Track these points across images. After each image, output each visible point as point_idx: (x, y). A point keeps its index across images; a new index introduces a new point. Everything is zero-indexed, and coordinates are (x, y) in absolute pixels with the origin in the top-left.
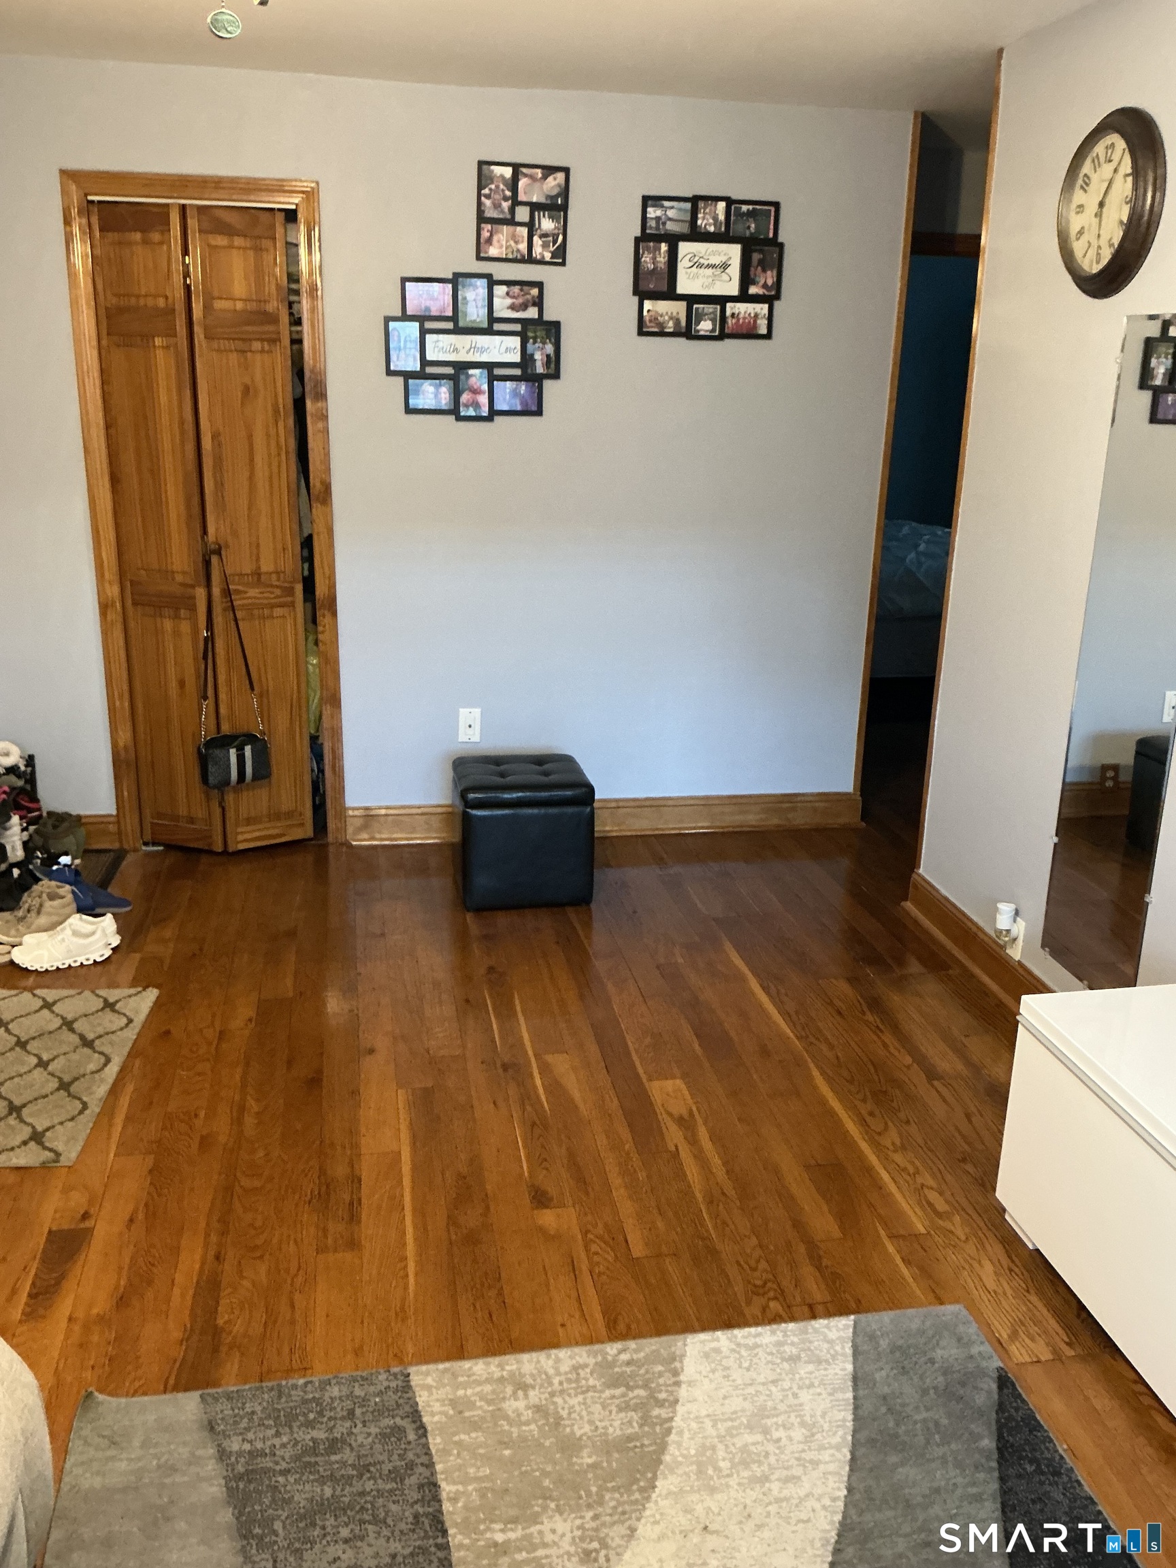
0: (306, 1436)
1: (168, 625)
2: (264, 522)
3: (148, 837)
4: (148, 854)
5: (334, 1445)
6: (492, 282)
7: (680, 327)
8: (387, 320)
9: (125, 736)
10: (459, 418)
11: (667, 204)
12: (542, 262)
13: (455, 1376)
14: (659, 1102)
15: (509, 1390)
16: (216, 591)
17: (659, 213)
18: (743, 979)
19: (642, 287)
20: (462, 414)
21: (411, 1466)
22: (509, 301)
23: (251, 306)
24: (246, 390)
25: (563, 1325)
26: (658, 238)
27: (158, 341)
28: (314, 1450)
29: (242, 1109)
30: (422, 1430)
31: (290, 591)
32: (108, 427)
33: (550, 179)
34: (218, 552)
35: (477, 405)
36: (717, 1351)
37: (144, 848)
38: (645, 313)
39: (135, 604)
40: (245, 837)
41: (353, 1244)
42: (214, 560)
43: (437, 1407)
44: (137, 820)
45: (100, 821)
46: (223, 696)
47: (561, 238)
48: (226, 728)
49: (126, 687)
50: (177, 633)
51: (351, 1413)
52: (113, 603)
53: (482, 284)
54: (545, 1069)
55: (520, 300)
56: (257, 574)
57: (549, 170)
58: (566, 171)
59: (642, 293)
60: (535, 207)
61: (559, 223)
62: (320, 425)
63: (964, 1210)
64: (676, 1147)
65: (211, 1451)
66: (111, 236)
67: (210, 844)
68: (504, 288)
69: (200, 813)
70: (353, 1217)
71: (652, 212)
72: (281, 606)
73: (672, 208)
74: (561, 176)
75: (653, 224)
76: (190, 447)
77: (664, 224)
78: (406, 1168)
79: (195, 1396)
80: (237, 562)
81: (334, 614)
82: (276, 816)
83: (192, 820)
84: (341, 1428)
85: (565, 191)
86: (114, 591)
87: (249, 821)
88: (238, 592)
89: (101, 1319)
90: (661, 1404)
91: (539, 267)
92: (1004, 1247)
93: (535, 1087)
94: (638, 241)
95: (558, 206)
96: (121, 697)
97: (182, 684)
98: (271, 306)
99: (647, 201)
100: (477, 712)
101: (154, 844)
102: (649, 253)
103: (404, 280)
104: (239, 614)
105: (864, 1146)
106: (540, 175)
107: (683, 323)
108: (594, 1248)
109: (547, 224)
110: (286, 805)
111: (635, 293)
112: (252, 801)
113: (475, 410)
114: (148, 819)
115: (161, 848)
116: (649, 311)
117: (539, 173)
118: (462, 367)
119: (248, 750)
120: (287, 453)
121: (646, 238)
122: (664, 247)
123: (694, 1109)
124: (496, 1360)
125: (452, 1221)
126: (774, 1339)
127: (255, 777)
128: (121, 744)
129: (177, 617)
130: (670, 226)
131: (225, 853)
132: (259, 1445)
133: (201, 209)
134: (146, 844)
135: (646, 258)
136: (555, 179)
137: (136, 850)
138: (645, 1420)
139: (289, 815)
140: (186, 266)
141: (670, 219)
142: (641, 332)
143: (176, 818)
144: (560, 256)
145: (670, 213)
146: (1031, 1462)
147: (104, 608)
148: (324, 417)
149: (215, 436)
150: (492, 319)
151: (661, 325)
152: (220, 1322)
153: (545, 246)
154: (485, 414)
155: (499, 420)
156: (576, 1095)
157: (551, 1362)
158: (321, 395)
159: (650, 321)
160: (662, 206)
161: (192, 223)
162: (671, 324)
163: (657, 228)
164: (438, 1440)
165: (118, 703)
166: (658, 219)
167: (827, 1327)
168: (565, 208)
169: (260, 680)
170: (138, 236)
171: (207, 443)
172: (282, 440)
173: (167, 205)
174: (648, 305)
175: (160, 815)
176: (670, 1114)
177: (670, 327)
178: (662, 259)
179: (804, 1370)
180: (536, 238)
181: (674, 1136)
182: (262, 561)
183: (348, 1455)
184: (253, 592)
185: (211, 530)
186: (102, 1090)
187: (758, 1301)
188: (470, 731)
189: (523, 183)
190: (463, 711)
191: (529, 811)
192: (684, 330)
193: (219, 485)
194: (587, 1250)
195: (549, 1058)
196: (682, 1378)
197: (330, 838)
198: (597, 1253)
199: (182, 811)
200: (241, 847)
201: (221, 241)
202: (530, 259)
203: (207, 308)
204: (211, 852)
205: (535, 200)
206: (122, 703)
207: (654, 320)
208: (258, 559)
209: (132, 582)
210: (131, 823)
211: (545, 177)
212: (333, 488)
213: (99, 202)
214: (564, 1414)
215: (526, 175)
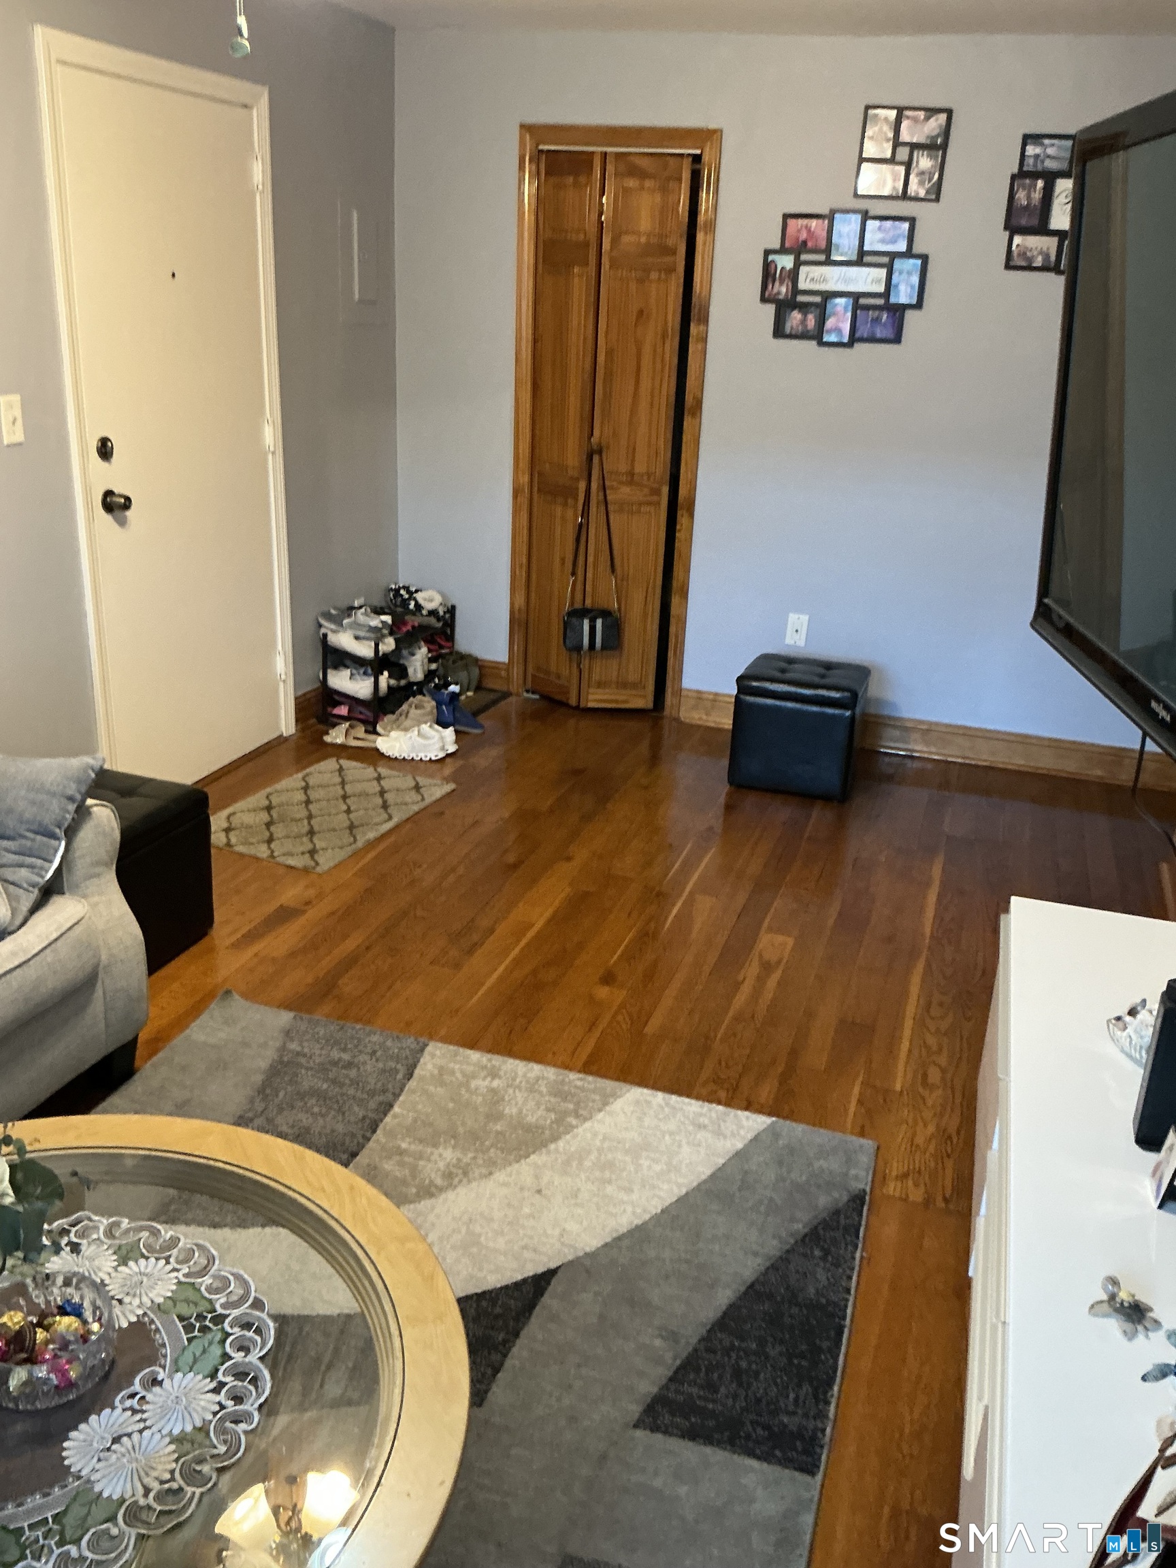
0: (335, 1054)
1: (559, 510)
2: (643, 429)
3: (529, 685)
4: (527, 700)
5: (349, 1065)
6: (866, 216)
7: (1050, 262)
8: (767, 253)
9: (520, 601)
10: (821, 343)
11: (1047, 141)
12: (916, 199)
13: (456, 1055)
14: (761, 946)
15: (483, 1074)
16: (594, 486)
17: (1038, 150)
18: (928, 885)
19: (1014, 222)
20: (825, 340)
21: (384, 1091)
22: (880, 235)
23: (654, 240)
24: (641, 312)
25: (554, 1053)
26: (1035, 175)
27: (576, 270)
28: (335, 1063)
29: (453, 870)
30: (410, 1075)
31: (657, 492)
32: (535, 341)
33: (932, 120)
34: (600, 452)
35: (839, 331)
36: (648, 1103)
37: (525, 694)
38: (1014, 247)
39: (539, 490)
40: (595, 698)
41: (457, 966)
42: (596, 459)
43: (430, 1066)
44: (521, 673)
45: (496, 666)
46: (590, 575)
47: (936, 176)
48: (588, 603)
49: (524, 561)
50: (563, 518)
51: (374, 1052)
52: (523, 490)
53: (856, 219)
54: (690, 901)
55: (891, 234)
56: (631, 474)
57: (931, 112)
58: (950, 112)
59: (1013, 227)
60: (914, 147)
61: (937, 161)
62: (700, 346)
63: (953, 1089)
64: (744, 979)
65: (278, 1044)
66: (552, 180)
67: (568, 699)
68: (877, 223)
69: (565, 672)
70: (471, 951)
71: (1031, 150)
72: (649, 503)
73: (1053, 145)
74: (943, 117)
75: (1031, 161)
76: (589, 360)
77: (1043, 162)
78: (530, 934)
79: (292, 1014)
80: (615, 462)
81: (691, 515)
82: (623, 685)
83: (559, 677)
84: (362, 1058)
85: (947, 131)
86: (525, 479)
87: (600, 685)
88: (612, 488)
89: (274, 960)
90: (577, 1116)
91: (912, 204)
92: (961, 1122)
93: (670, 912)
94: (1013, 177)
95: (938, 146)
96: (521, 566)
97: (563, 560)
98: (670, 242)
99: (1027, 139)
100: (805, 618)
101: (533, 693)
102: (1024, 189)
103: (786, 217)
104: (611, 508)
105: (908, 1024)
106: (922, 117)
107: (1053, 258)
108: (620, 1018)
109: (924, 162)
110: (632, 677)
111: (1006, 228)
112: (605, 668)
113: (837, 336)
114: (530, 670)
115: (537, 697)
116: (1018, 245)
117: (922, 114)
118: (829, 296)
119: (599, 623)
120: (670, 368)
121: (1023, 175)
122: (1040, 184)
123: (785, 961)
124: (489, 1056)
125: (534, 972)
126: (699, 1110)
127: (604, 647)
128: (517, 606)
129: (565, 504)
130: (1051, 165)
131: (577, 708)
132: (306, 1050)
133: (619, 156)
134: (527, 691)
135: (1021, 196)
136: (937, 120)
137: (518, 695)
138: (559, 1121)
139: (634, 686)
140: (601, 204)
141: (1049, 156)
142: (1009, 266)
143: (548, 672)
144: (936, 193)
145: (1050, 151)
146: (823, 1249)
147: (516, 493)
148: (704, 340)
149: (610, 353)
150: (862, 253)
151: (1030, 260)
152: (340, 982)
153: (921, 183)
154: (846, 340)
155: (858, 346)
156: (697, 926)
157: (524, 1069)
158: (704, 320)
159: (1019, 255)
160: (1042, 144)
161: (610, 168)
162: (1040, 259)
163: (1035, 165)
164: (415, 1084)
165: (517, 572)
166: (1037, 156)
167: (747, 1118)
168: (944, 147)
169: (622, 566)
170: (571, 179)
171: (601, 358)
172: (667, 359)
173: (593, 153)
174: (1017, 240)
175: (538, 669)
176: (761, 956)
177: (1038, 262)
178: (1037, 196)
179: (701, 1135)
180: (912, 177)
181: (752, 970)
182: (636, 464)
183: (353, 1073)
184: (626, 490)
185: (596, 432)
186: (371, 835)
187: (712, 1086)
188: (797, 637)
189: (905, 125)
190: (793, 617)
191: (790, 705)
192: (1052, 265)
193: (608, 396)
194: (614, 1017)
195: (699, 897)
196: (608, 1108)
197: (667, 712)
198: (618, 1023)
199: (553, 668)
200: (591, 705)
201: (631, 183)
202: (905, 196)
203: (615, 241)
204: (567, 705)
205: (915, 141)
206: (520, 572)
207: (1023, 255)
208: (633, 461)
209: (540, 474)
210: (516, 672)
211: (927, 118)
212: (704, 405)
213: (549, 151)
214: (507, 1098)
215: (908, 117)
